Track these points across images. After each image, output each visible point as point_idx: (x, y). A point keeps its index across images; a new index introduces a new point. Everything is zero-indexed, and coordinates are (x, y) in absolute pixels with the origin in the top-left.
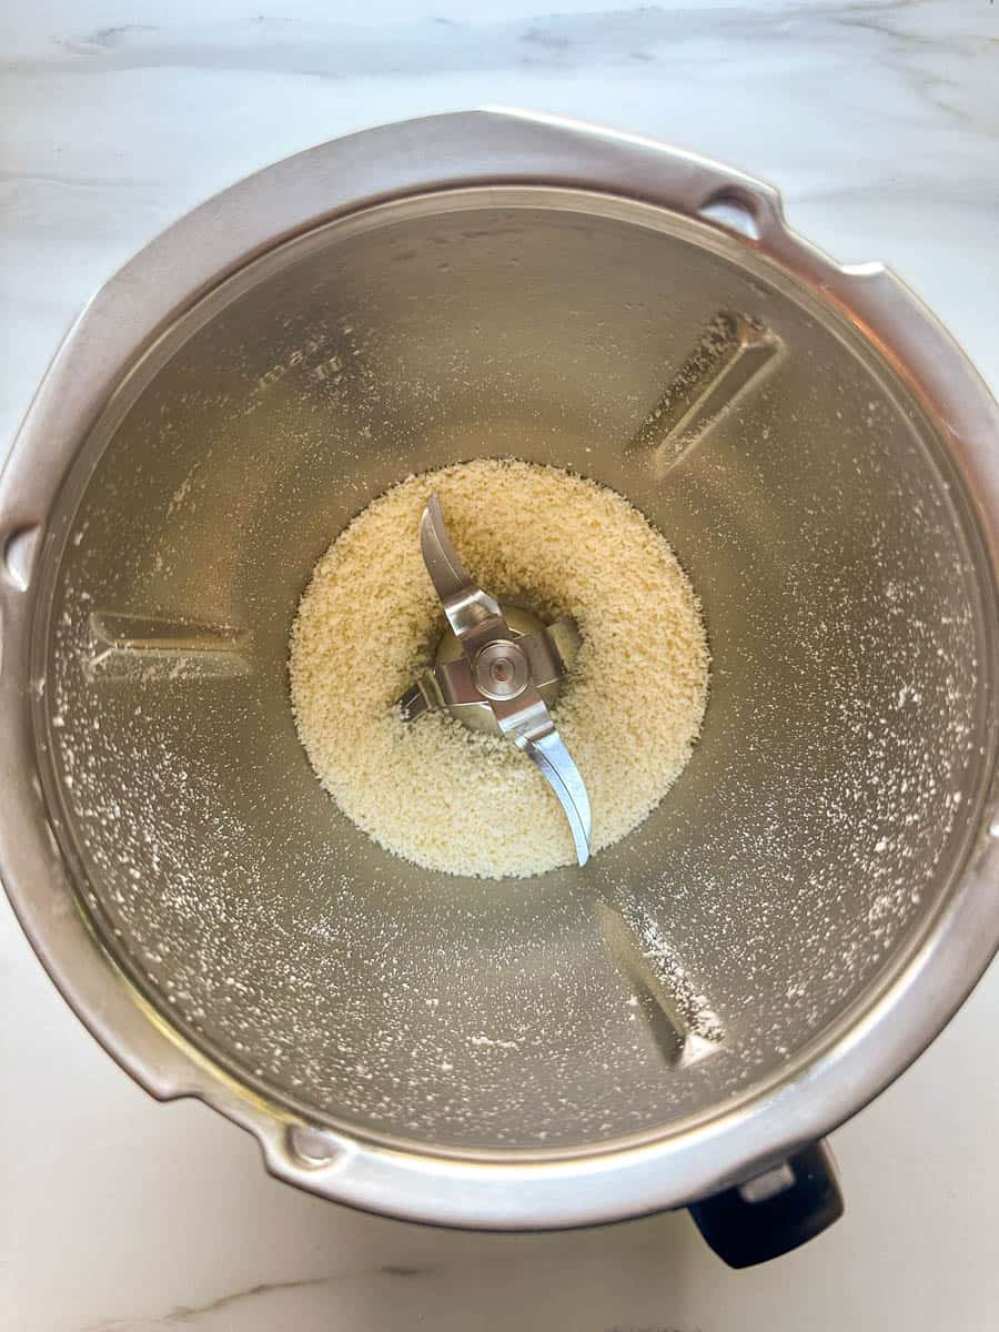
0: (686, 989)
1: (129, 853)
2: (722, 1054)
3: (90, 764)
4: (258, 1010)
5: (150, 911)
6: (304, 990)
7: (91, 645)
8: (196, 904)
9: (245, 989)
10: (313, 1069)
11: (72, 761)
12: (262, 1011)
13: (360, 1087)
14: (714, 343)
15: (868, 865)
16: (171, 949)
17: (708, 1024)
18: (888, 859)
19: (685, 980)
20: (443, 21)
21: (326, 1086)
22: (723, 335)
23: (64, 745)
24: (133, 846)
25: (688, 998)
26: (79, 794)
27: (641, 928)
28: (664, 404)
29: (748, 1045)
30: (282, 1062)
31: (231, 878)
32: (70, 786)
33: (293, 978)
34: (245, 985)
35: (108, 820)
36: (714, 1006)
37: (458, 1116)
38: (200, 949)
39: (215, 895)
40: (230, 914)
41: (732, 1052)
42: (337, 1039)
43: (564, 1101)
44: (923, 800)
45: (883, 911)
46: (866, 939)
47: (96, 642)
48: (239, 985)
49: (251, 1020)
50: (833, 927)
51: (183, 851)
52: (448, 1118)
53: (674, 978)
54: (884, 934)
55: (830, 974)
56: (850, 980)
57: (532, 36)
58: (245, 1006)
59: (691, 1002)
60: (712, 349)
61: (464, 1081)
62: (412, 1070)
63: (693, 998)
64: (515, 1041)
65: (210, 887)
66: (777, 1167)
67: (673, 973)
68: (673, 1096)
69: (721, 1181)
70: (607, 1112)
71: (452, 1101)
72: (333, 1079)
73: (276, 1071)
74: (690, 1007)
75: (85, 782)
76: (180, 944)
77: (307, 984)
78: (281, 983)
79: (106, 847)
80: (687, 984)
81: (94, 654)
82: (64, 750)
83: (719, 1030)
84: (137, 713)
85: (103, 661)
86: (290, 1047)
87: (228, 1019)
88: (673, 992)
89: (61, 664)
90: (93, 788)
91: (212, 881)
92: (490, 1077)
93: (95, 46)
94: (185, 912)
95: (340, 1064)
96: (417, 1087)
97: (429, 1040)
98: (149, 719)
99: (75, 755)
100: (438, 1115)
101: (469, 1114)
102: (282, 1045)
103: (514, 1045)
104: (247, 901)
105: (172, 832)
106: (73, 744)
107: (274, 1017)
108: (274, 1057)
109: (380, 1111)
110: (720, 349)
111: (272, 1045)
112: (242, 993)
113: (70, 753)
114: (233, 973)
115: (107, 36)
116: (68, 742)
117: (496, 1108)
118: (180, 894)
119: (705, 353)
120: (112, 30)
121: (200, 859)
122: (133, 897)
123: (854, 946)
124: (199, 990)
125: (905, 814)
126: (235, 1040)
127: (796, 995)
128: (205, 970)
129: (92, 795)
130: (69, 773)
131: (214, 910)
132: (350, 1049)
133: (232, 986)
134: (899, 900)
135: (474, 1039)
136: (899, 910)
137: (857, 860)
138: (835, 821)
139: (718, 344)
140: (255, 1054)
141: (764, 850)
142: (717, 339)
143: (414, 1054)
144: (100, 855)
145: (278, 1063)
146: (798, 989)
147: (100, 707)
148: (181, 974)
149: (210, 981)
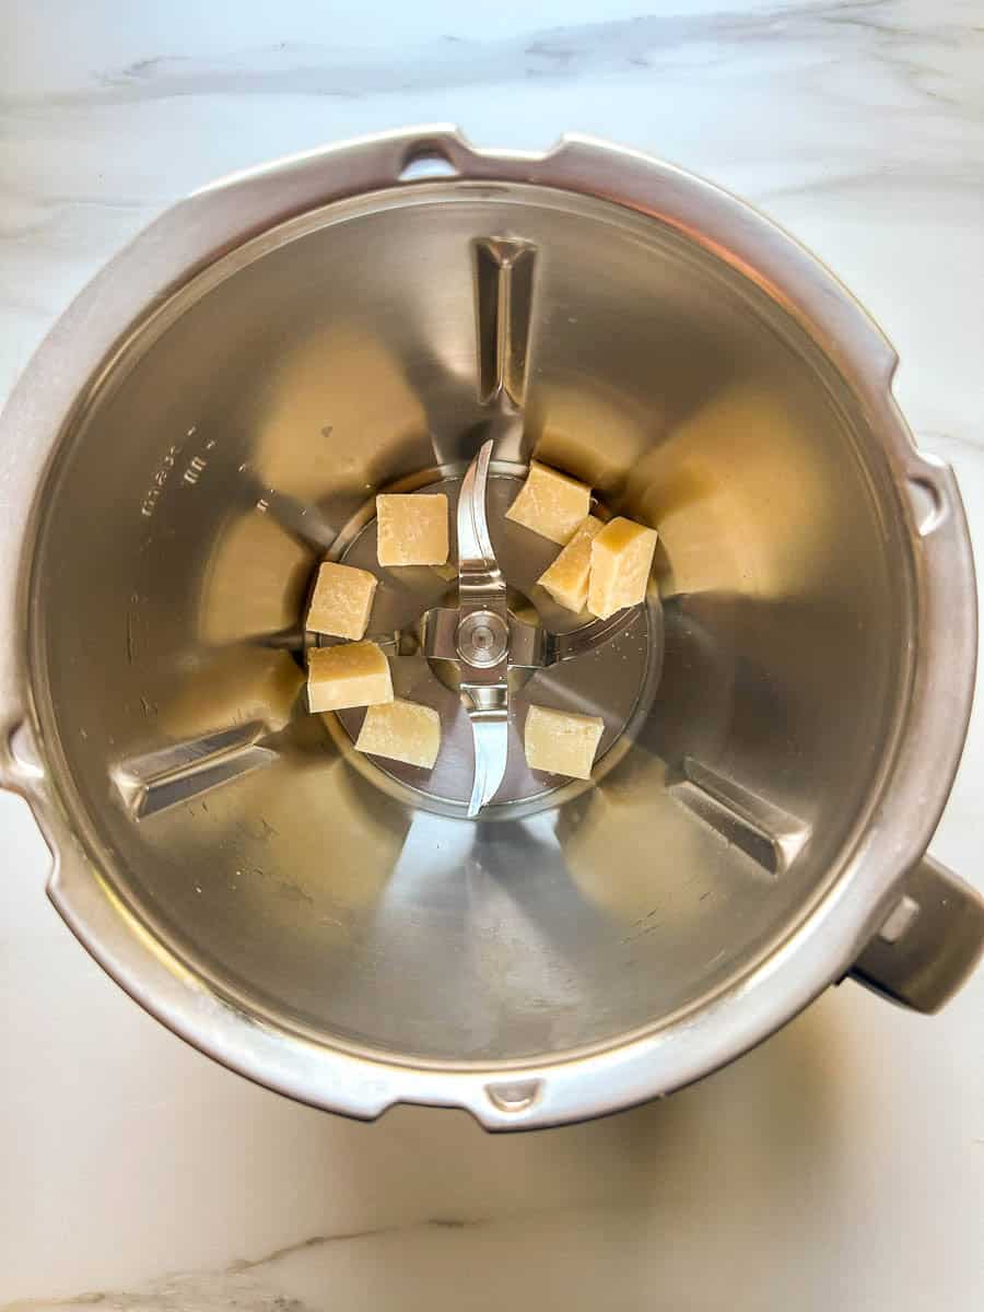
20: (452, 39)
57: (537, 49)
66: (898, 903)
69: (858, 942)
93: (130, 78)
115: (140, 68)
120: (145, 63)
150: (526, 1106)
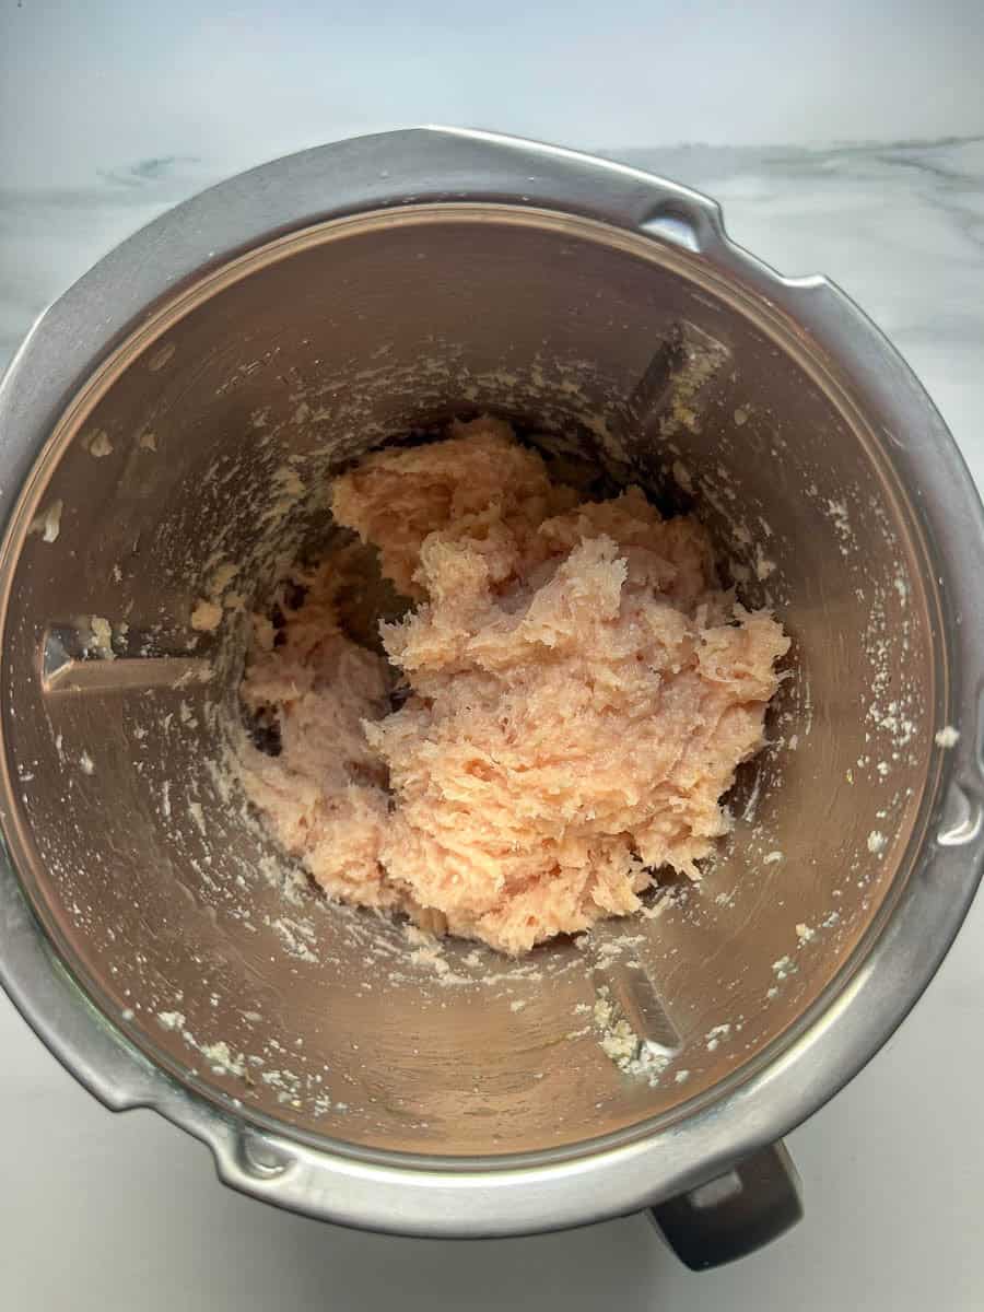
66: (727, 1173)
69: (671, 1186)
93: (137, 177)
120: (156, 163)
144: (56, 867)
150: (277, 1175)
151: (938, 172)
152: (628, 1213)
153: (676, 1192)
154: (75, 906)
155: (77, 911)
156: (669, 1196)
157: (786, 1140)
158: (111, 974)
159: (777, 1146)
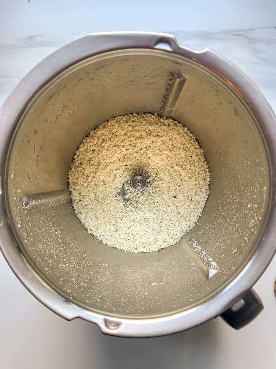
0: (206, 257)
1: (47, 256)
2: (218, 273)
3: (31, 235)
4: (91, 290)
5: (56, 271)
6: (104, 282)
7: (23, 204)
8: (69, 266)
9: (87, 285)
10: (109, 303)
11: (25, 236)
12: (92, 290)
13: (123, 305)
14: (170, 81)
15: (247, 212)
16: (64, 279)
17: (214, 265)
18: (251, 209)
19: (206, 255)
21: (113, 306)
22: (172, 78)
23: (22, 232)
24: (48, 254)
25: (207, 260)
26: (29, 244)
27: (192, 243)
28: (163, 100)
29: (225, 269)
30: (100, 303)
31: (78, 256)
32: (26, 242)
33: (100, 279)
34: (86, 284)
35: (39, 249)
36: (214, 260)
37: (151, 306)
38: (72, 277)
39: (74, 262)
40: (79, 266)
41: (221, 272)
42: (115, 293)
43: (179, 295)
44: (257, 191)
45: (253, 223)
46: (250, 233)
47: (25, 202)
48: (85, 285)
49: (90, 293)
50: (241, 231)
51: (63, 252)
52: (148, 307)
53: (203, 255)
54: (254, 230)
55: (243, 244)
56: (248, 245)
58: (87, 290)
59: (208, 261)
60: (170, 83)
61: (151, 296)
62: (137, 296)
63: (209, 259)
64: (163, 282)
65: (72, 260)
66: (240, 300)
67: (202, 254)
68: (208, 287)
70: (191, 296)
71: (149, 302)
72: (115, 304)
73: (99, 305)
74: (208, 262)
75: (30, 240)
76: (66, 277)
77: (104, 280)
78: (97, 281)
79: (40, 256)
80: (207, 256)
81: (25, 206)
82: (22, 233)
83: (217, 267)
84: (41, 218)
85: (28, 207)
86: (102, 298)
87: (83, 294)
88: (203, 259)
89: (16, 210)
90: (33, 241)
91: (73, 258)
92: (158, 294)
94: (66, 268)
95: (116, 300)
96: (138, 301)
97: (140, 287)
98: (45, 219)
99: (26, 234)
100: (145, 307)
101: (154, 305)
102: (99, 298)
103: (163, 283)
104: (83, 261)
105: (58, 248)
106: (25, 231)
107: (96, 291)
108: (98, 302)
109: (129, 310)
110: (172, 82)
111: (97, 299)
112: (86, 287)
113: (24, 234)
114: (83, 282)
115: (31, 38)
116: (23, 231)
117: (161, 302)
118: (64, 264)
119: (169, 84)
121: (68, 253)
122: (50, 268)
123: (247, 235)
124: (73, 288)
125: (253, 196)
126: (86, 299)
127: (235, 252)
128: (74, 283)
129: (33, 243)
130: (25, 239)
131: (75, 266)
132: (119, 295)
133: (83, 285)
134: (256, 220)
135: (152, 284)
136: (257, 223)
137: (244, 211)
138: (236, 202)
139: (171, 81)
140: (92, 302)
141: (220, 214)
142: (170, 80)
143: (137, 292)
144: (39, 259)
145: (99, 303)
146: (235, 250)
147: (30, 219)
148: (68, 285)
149: (76, 285)
151: (248, 38)
152: (215, 317)
153: (227, 308)
154: (46, 268)
155: (47, 269)
156: (225, 310)
157: (254, 288)
158: (60, 284)
159: (251, 289)
